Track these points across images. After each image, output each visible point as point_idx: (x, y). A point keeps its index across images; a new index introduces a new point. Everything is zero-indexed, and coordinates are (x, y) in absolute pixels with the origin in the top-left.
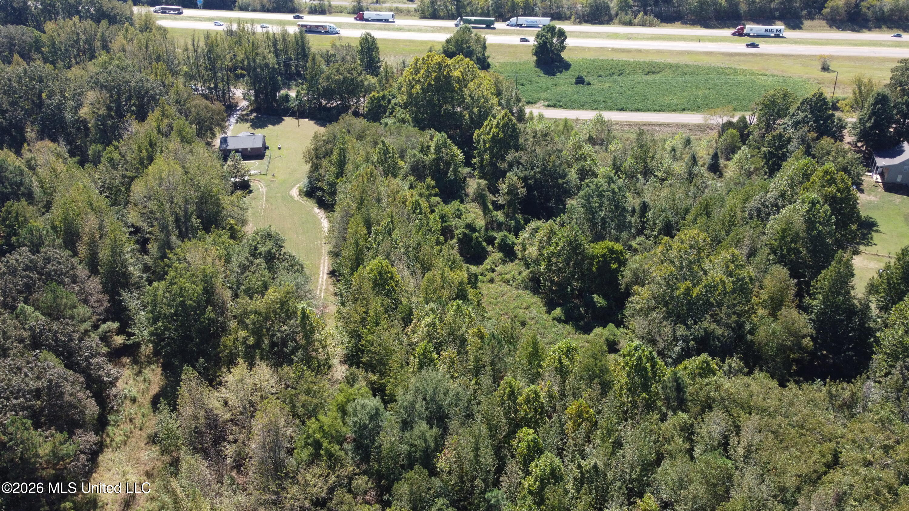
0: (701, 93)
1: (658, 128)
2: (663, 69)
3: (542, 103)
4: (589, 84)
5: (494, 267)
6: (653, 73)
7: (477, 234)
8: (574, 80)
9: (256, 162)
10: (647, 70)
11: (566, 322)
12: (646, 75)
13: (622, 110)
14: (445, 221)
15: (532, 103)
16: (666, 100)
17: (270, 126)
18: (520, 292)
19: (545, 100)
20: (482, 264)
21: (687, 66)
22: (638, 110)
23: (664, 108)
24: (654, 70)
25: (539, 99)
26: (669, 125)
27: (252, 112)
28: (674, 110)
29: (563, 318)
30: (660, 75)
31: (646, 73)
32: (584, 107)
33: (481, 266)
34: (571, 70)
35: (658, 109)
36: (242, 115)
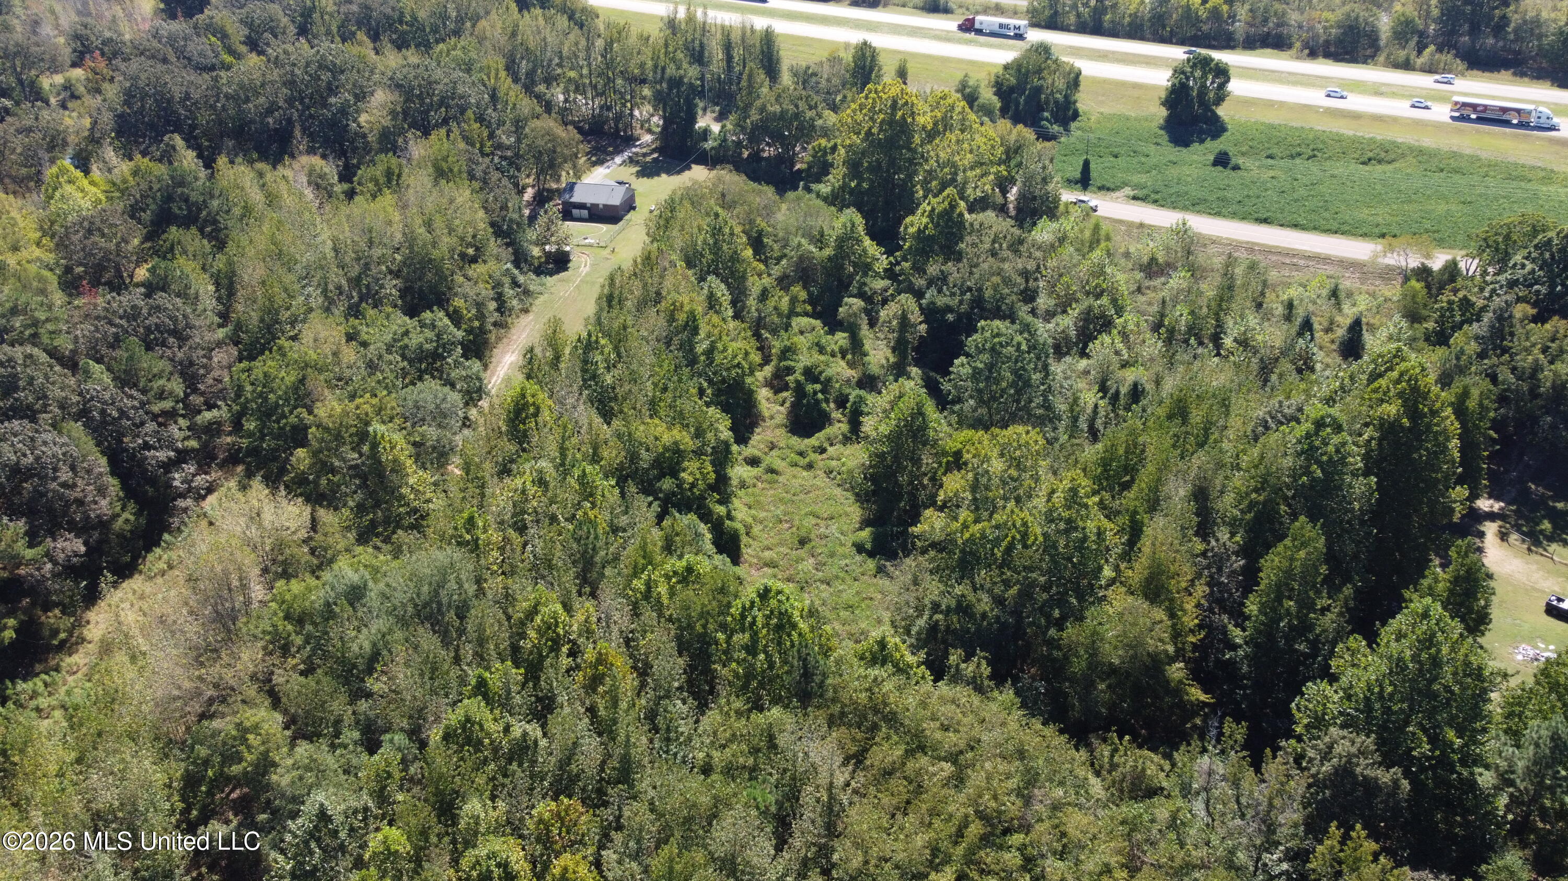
0: (1442, 208)
1: (1301, 262)
2: (1403, 156)
3: (1128, 191)
4: (1236, 168)
5: (826, 445)
6: (1380, 162)
7: (818, 387)
8: (1212, 158)
9: (604, 228)
10: (1371, 155)
11: (871, 554)
12: (1363, 163)
13: (1265, 221)
14: (786, 359)
15: (1108, 189)
16: (1364, 214)
17: (664, 176)
18: (838, 491)
19: (1136, 187)
20: (809, 436)
21: (1455, 155)
22: (1296, 226)
23: (1346, 228)
24: (1383, 155)
25: (1125, 184)
26: (1325, 260)
27: (654, 151)
28: (1364, 235)
29: (868, 546)
30: (1390, 167)
31: (1365, 159)
32: (1198, 208)
33: (807, 441)
34: (1222, 139)
35: (1335, 226)
36: (636, 154)
